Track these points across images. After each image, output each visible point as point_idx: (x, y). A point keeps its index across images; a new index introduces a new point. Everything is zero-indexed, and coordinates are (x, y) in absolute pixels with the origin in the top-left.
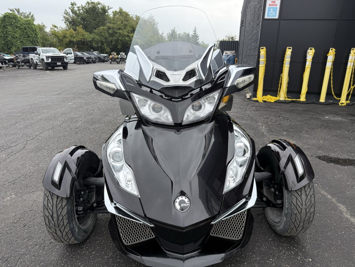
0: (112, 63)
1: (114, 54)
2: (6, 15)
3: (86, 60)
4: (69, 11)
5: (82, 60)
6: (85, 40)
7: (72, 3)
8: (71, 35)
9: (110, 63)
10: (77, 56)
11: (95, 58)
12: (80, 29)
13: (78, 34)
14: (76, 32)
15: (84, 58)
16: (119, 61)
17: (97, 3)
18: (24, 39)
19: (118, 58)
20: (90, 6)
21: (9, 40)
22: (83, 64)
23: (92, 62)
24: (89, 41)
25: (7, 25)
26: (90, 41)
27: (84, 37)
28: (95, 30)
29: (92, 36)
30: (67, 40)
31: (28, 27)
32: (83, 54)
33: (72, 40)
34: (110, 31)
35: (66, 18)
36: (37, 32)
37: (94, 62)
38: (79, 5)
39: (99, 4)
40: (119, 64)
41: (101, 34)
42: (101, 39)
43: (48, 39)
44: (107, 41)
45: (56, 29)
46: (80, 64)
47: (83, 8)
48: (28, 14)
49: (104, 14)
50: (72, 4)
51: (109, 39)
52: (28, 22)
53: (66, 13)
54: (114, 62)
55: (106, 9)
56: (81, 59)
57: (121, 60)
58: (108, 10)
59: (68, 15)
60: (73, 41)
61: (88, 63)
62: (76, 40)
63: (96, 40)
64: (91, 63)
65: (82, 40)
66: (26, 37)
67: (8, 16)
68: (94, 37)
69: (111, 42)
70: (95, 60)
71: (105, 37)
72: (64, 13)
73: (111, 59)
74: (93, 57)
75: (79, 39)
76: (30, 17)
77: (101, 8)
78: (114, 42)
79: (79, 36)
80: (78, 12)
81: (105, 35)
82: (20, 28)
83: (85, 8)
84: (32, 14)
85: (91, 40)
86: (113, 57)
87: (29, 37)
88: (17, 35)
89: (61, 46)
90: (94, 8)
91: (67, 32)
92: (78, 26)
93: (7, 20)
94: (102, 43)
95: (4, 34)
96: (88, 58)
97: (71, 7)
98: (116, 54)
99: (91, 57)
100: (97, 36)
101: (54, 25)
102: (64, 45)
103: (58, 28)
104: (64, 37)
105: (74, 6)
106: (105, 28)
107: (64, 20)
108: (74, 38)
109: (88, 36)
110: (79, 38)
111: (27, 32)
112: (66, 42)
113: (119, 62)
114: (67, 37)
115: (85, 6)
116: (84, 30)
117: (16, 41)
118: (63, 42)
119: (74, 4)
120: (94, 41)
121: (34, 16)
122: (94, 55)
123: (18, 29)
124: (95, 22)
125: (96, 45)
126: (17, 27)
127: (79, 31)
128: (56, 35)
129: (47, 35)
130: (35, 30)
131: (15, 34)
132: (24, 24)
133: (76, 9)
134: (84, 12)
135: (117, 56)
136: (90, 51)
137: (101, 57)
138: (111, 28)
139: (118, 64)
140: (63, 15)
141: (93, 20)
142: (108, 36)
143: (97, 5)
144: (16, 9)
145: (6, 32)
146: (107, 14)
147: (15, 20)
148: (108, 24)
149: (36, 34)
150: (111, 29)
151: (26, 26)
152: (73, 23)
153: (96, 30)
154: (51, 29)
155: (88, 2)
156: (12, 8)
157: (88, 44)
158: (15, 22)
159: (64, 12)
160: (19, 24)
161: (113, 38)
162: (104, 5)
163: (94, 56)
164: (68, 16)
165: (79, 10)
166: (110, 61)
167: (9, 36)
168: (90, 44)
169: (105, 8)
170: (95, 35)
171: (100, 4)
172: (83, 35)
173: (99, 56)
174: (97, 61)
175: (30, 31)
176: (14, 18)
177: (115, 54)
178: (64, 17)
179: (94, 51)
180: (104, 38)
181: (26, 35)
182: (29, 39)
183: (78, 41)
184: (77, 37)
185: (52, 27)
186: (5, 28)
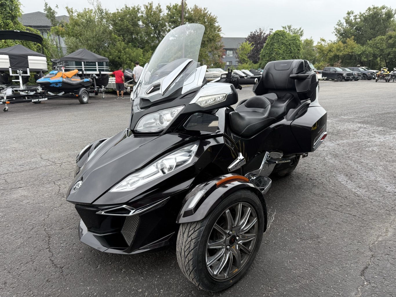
0: (378, 81)
1: (384, 70)
2: (276, 33)
3: (345, 77)
4: (343, 22)
5: (340, 77)
6: (354, 53)
7: (349, 12)
8: (338, 48)
9: (375, 81)
10: (336, 72)
11: (358, 75)
12: (351, 42)
13: (347, 47)
14: (345, 45)
15: (343, 75)
16: (389, 78)
17: (381, 7)
18: (286, 55)
19: (388, 75)
20: (371, 12)
21: (273, 57)
22: (341, 81)
23: (353, 79)
24: (357, 55)
25: (275, 42)
26: (359, 54)
27: (353, 50)
28: (369, 41)
29: (363, 48)
30: (332, 54)
31: (293, 43)
32: (344, 70)
33: (338, 54)
34: (390, 41)
35: (338, 30)
36: (300, 48)
37: (356, 80)
38: (357, 13)
39: (384, 8)
40: (389, 82)
41: (376, 45)
42: (374, 52)
43: (313, 54)
44: (383, 54)
45: (323, 43)
46: (337, 81)
47: (361, 15)
48: (298, 29)
49: (388, 19)
50: (349, 14)
51: (385, 51)
52: (294, 38)
53: (339, 24)
54: (381, 80)
55: (393, 13)
56: (339, 75)
57: (392, 77)
58: (395, 14)
59: (340, 26)
60: (338, 56)
61: (347, 80)
62: (343, 54)
63: (367, 52)
64: (351, 80)
65: (350, 54)
66: (288, 53)
67: (277, 33)
68: (365, 50)
69: (389, 54)
70: (357, 77)
71: (381, 48)
72: (337, 25)
73: (378, 76)
74: (356, 74)
75: (346, 53)
76: (299, 32)
77: (386, 13)
78: (393, 54)
79: (346, 50)
80: (353, 21)
81: (381, 47)
82: (285, 44)
83: (363, 16)
84: (302, 29)
85: (361, 54)
86: (382, 74)
87: (291, 52)
88: (281, 52)
89: (324, 61)
90: (375, 14)
91: (334, 46)
92: (349, 38)
93: (276, 37)
94: (375, 56)
95: (270, 51)
96: (349, 75)
97: (346, 17)
98: (388, 70)
99: (352, 73)
100: (370, 48)
101: (322, 39)
102: (327, 60)
103: (325, 42)
104: (330, 51)
105: (351, 15)
106: (384, 37)
107: (335, 32)
108: (341, 51)
109: (358, 49)
110: (348, 51)
111: (291, 48)
112: (331, 57)
113: (389, 80)
114: (333, 51)
115: (364, 14)
116: (356, 42)
117: (279, 57)
118: (327, 57)
119: (351, 13)
120: (364, 54)
121: (303, 31)
122: (360, 71)
123: (283, 46)
124: (372, 31)
125: (366, 59)
126: (283, 43)
127: (349, 43)
128: (322, 49)
129: (313, 50)
130: (299, 45)
131: (279, 50)
132: (290, 40)
133: (352, 18)
134: (361, 20)
135: (389, 72)
136: (356, 66)
137: (367, 74)
138: (393, 37)
139: (386, 82)
140: (334, 27)
141: (370, 29)
142: (385, 48)
143: (380, 10)
144: (288, 26)
145: (273, 49)
146: (392, 19)
147: (283, 37)
148: (390, 33)
149: (299, 50)
150: (392, 39)
151: (291, 42)
152: (344, 35)
153: (371, 41)
154: (318, 43)
155: (369, 9)
156: (284, 26)
157: (356, 58)
158: (282, 39)
159: (337, 23)
160: (286, 40)
161: (392, 50)
162: (390, 9)
163: (358, 72)
164: (340, 28)
165: (355, 19)
166: (376, 78)
167: (274, 53)
168: (358, 59)
169: (392, 11)
170: (367, 47)
171: (386, 8)
172: (352, 48)
173: (365, 72)
174: (360, 78)
175: (293, 47)
176: (282, 35)
177: (386, 70)
178: (336, 29)
179: (361, 66)
180: (379, 50)
181: (289, 51)
182: (291, 55)
183: (344, 55)
184: (344, 51)
185: (320, 41)
186: (272, 45)
